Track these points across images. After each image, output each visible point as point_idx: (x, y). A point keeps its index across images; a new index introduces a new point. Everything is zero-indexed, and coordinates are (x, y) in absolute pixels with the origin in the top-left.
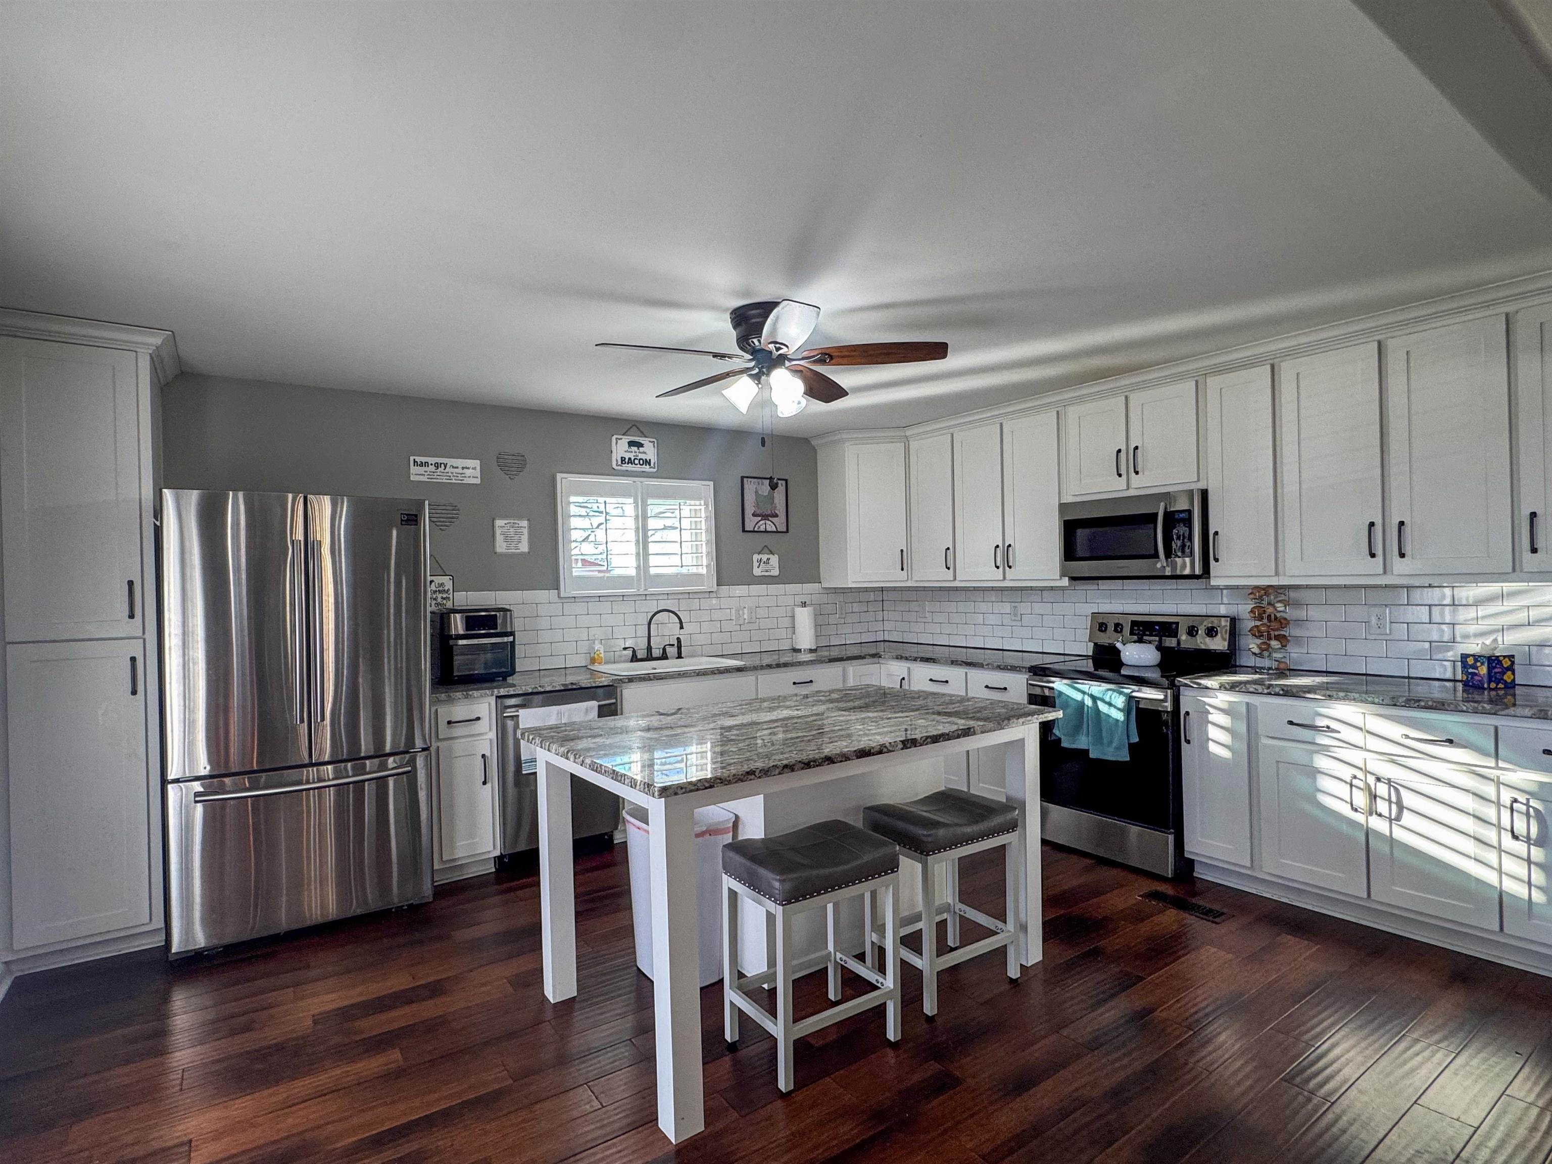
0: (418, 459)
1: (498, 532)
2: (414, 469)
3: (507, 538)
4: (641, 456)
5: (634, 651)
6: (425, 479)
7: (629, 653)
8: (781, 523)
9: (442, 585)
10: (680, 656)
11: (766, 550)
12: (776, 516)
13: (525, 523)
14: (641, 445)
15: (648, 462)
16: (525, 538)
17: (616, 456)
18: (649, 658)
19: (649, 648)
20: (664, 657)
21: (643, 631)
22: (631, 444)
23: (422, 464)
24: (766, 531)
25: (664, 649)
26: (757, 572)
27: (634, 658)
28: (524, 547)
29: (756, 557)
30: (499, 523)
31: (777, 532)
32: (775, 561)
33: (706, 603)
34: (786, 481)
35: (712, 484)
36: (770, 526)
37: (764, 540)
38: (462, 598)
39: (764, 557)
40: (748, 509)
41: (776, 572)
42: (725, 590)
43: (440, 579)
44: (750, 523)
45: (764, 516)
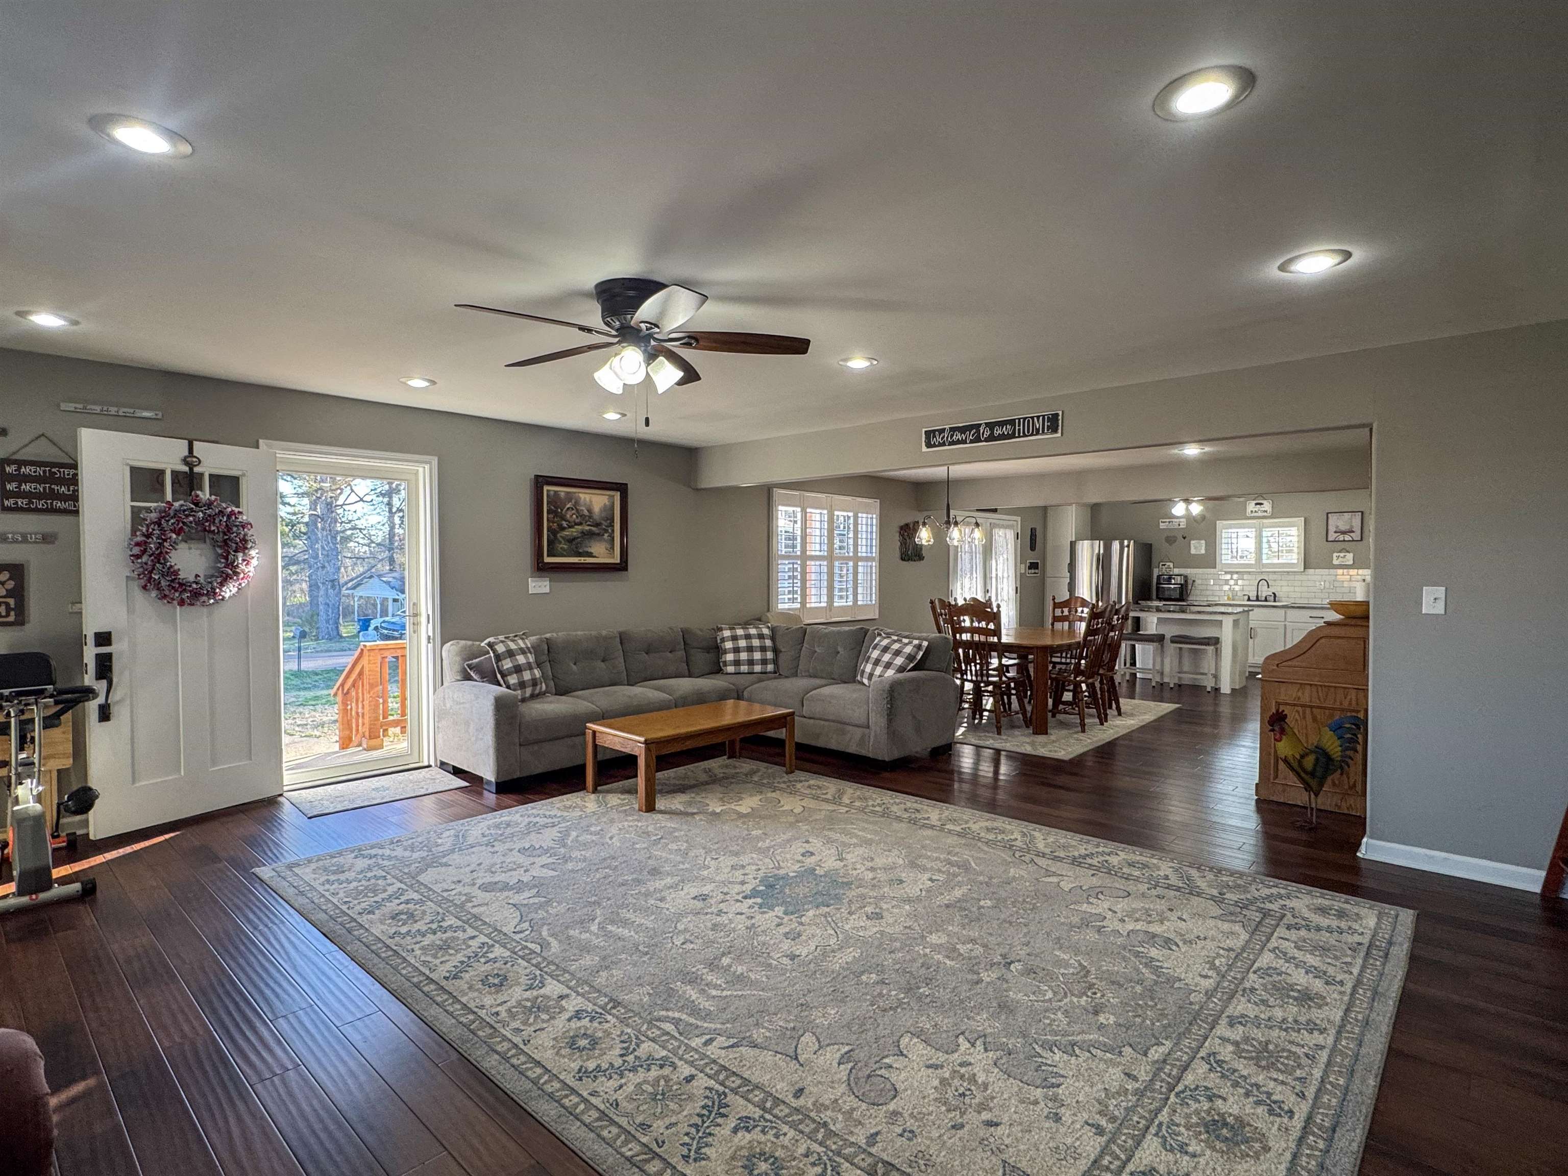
1: (1192, 546)
2: (1161, 525)
3: (1196, 548)
4: (1261, 509)
5: (1249, 597)
6: (1165, 529)
7: (1246, 597)
8: (1356, 536)
9: (1169, 566)
10: (1275, 601)
11: (1344, 550)
12: (1353, 532)
13: (1203, 542)
14: (1261, 504)
15: (1266, 511)
16: (1203, 548)
17: (1249, 511)
18: (1257, 600)
19: (1257, 596)
20: (1266, 600)
21: (1255, 588)
22: (1257, 504)
23: (1164, 522)
24: (1344, 541)
25: (1266, 597)
26: (1335, 562)
27: (1249, 600)
28: (1203, 552)
29: (1335, 555)
30: (1192, 542)
31: (1353, 541)
32: (1350, 556)
33: (1298, 577)
34: (1362, 512)
35: (1303, 519)
36: (1347, 538)
37: (1342, 545)
38: (1176, 571)
39: (1342, 555)
40: (1332, 529)
41: (1351, 562)
42: (1311, 571)
43: (1168, 564)
44: (1332, 537)
45: (1344, 533)
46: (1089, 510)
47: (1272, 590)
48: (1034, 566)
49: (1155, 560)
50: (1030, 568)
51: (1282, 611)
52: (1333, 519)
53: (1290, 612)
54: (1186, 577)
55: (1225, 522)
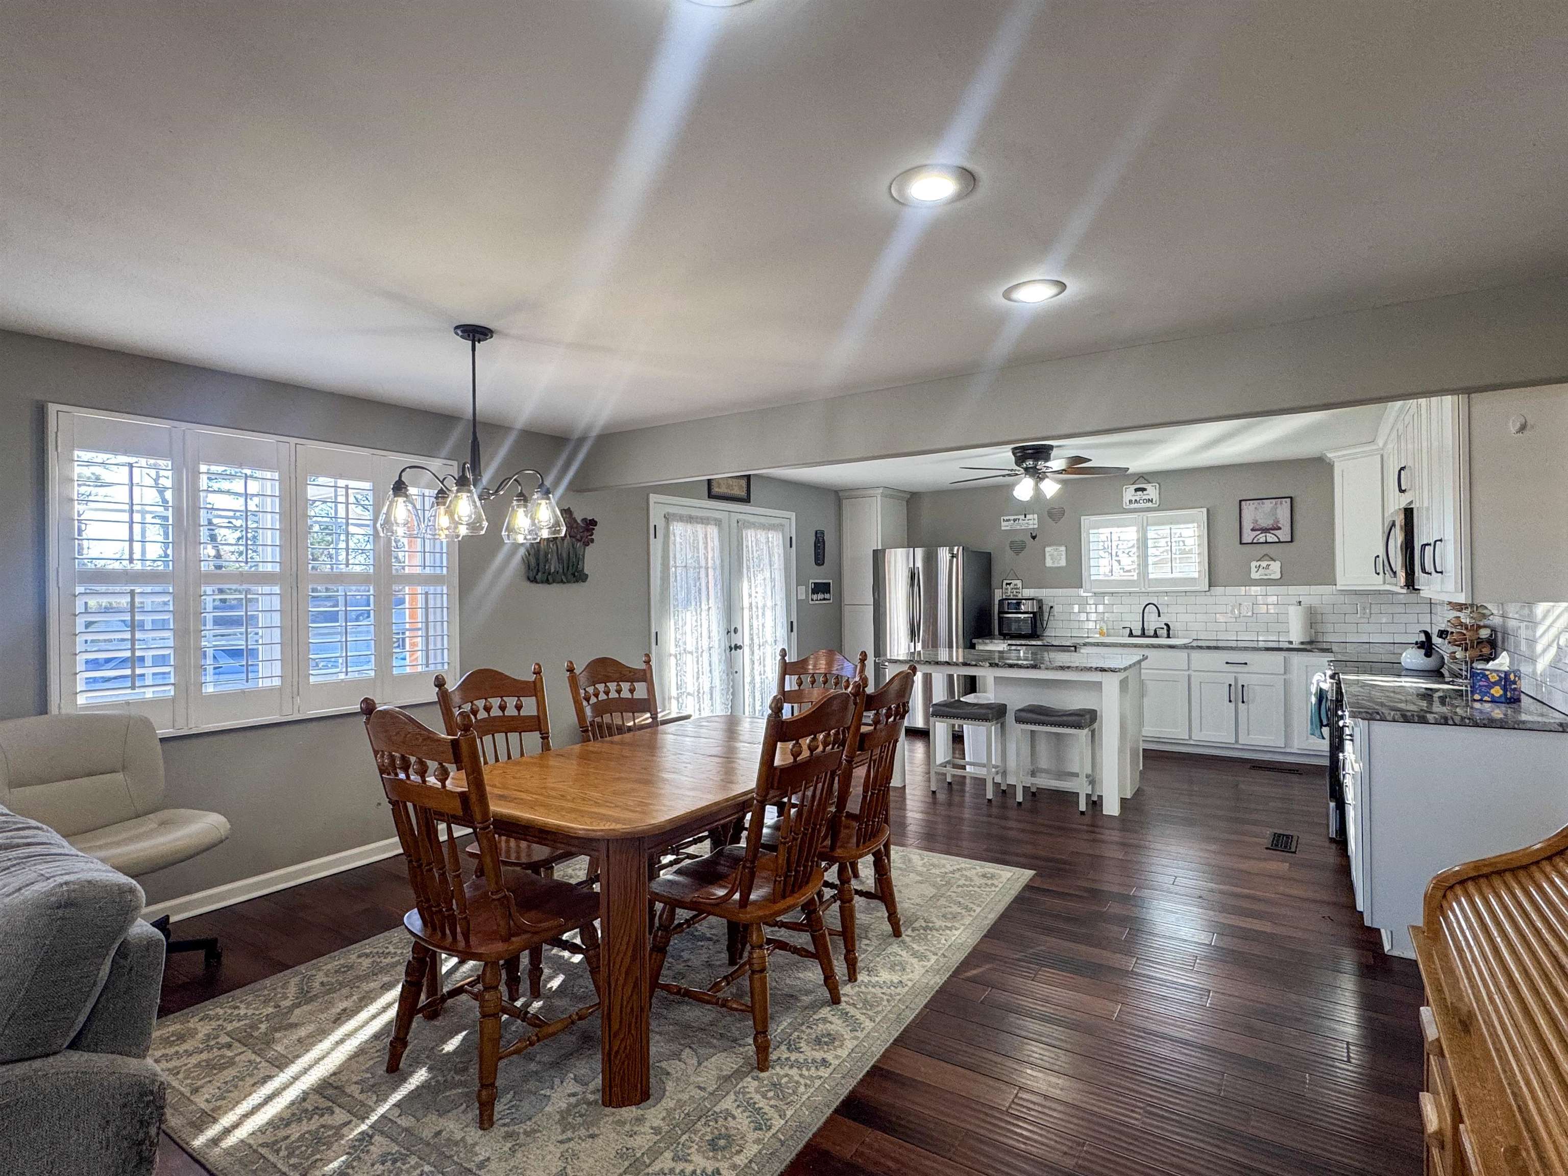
0: (1005, 518)
1: (1047, 555)
2: (1003, 524)
3: (1052, 558)
4: (1144, 497)
5: (1131, 630)
6: (1008, 528)
7: (1128, 630)
8: (1284, 534)
9: (1016, 585)
10: (1168, 637)
11: (1267, 558)
12: (1280, 528)
13: (1063, 548)
14: (1143, 490)
15: (1150, 501)
16: (1064, 557)
17: (1126, 499)
18: (1143, 635)
19: (1143, 629)
20: (1156, 635)
21: (1138, 617)
22: (1137, 490)
23: (1007, 520)
24: (1266, 542)
25: (1155, 631)
26: (1254, 575)
27: (1131, 635)
28: (1063, 563)
29: (1254, 564)
30: (1047, 549)
31: (1280, 542)
32: (1276, 566)
33: (1201, 599)
34: (1291, 498)
35: (1205, 510)
36: (1271, 538)
37: (1266, 549)
38: (1027, 593)
39: (1264, 564)
40: (1247, 525)
41: (1277, 576)
42: (1219, 590)
43: (1014, 582)
44: (1248, 536)
45: (1265, 530)
46: (905, 503)
47: (1164, 619)
48: (821, 588)
49: (996, 579)
50: (814, 592)
51: (1183, 654)
52: (1250, 512)
53: (1196, 655)
54: (1040, 602)
55: (1093, 518)
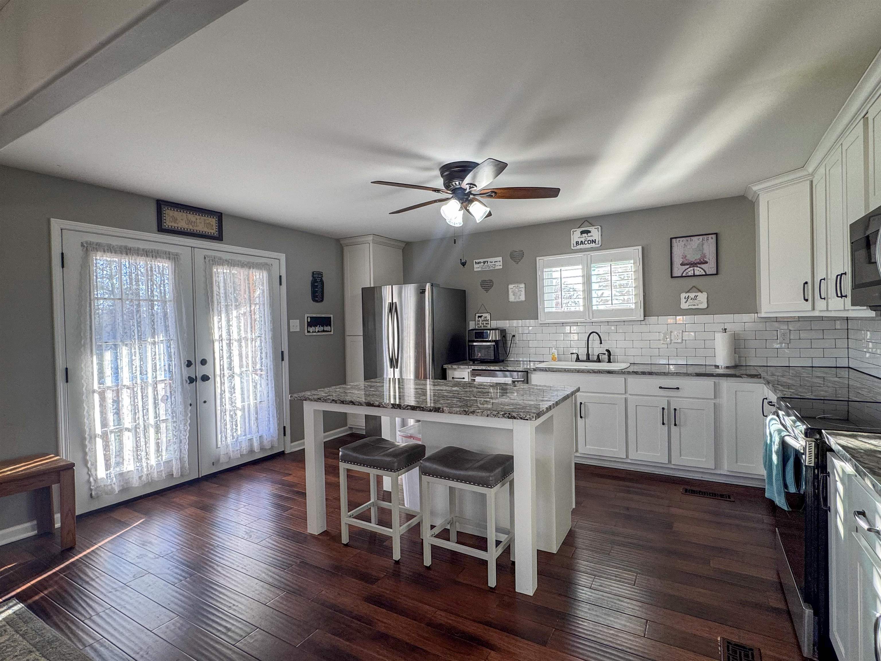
0: (477, 261)
1: (510, 291)
2: (476, 266)
3: (514, 294)
4: (589, 239)
5: (578, 356)
6: (480, 269)
7: (575, 356)
8: (710, 268)
9: (486, 317)
10: (609, 361)
11: (694, 289)
12: (706, 262)
13: (523, 286)
14: (588, 232)
15: (594, 241)
16: (523, 293)
17: (573, 241)
18: (588, 360)
19: (588, 355)
20: (599, 360)
21: (584, 344)
22: (582, 233)
23: (478, 263)
24: (694, 276)
25: (598, 356)
26: (684, 306)
27: (578, 360)
28: (523, 298)
29: (683, 295)
30: (510, 286)
31: (706, 275)
32: (703, 297)
33: (637, 328)
34: (716, 234)
35: (640, 248)
36: (698, 271)
37: (694, 282)
38: (494, 324)
39: (692, 295)
40: (677, 260)
41: (704, 306)
42: (652, 319)
43: (484, 315)
44: (678, 271)
45: (693, 264)
46: (401, 251)
47: (606, 346)
48: (319, 322)
49: (470, 312)
50: (310, 325)
51: (620, 380)
52: (679, 248)
53: (632, 380)
54: (503, 332)
55: (546, 258)
